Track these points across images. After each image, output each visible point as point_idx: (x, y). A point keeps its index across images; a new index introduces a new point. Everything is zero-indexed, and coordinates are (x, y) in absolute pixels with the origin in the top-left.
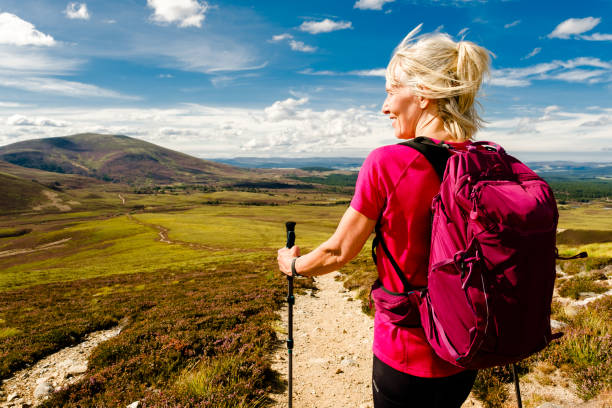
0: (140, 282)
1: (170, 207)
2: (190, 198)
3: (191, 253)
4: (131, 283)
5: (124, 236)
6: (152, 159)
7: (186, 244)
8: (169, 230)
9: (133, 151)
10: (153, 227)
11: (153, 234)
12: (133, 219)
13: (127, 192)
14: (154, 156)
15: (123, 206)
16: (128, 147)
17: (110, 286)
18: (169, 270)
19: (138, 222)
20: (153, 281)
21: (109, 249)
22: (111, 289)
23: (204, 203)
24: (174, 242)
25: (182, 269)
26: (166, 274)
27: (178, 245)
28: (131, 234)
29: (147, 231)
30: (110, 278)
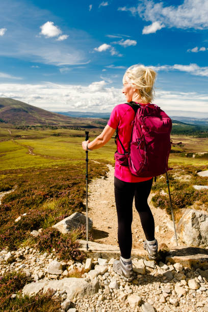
0: (20, 173)
1: (34, 136)
2: (44, 132)
3: (45, 160)
4: (16, 173)
5: (11, 151)
6: (25, 111)
7: (42, 156)
8: (33, 148)
9: (15, 106)
10: (26, 146)
11: (26, 150)
12: (15, 142)
13: (12, 128)
14: (26, 110)
15: (10, 135)
16: (13, 104)
17: (5, 174)
18: (34, 168)
19: (18, 144)
20: (27, 173)
21: (3, 157)
22: (6, 176)
23: (52, 135)
24: (37, 155)
25: (40, 167)
26: (33, 170)
27: (38, 156)
28: (14, 150)
29: (23, 149)
30: (5, 171)
